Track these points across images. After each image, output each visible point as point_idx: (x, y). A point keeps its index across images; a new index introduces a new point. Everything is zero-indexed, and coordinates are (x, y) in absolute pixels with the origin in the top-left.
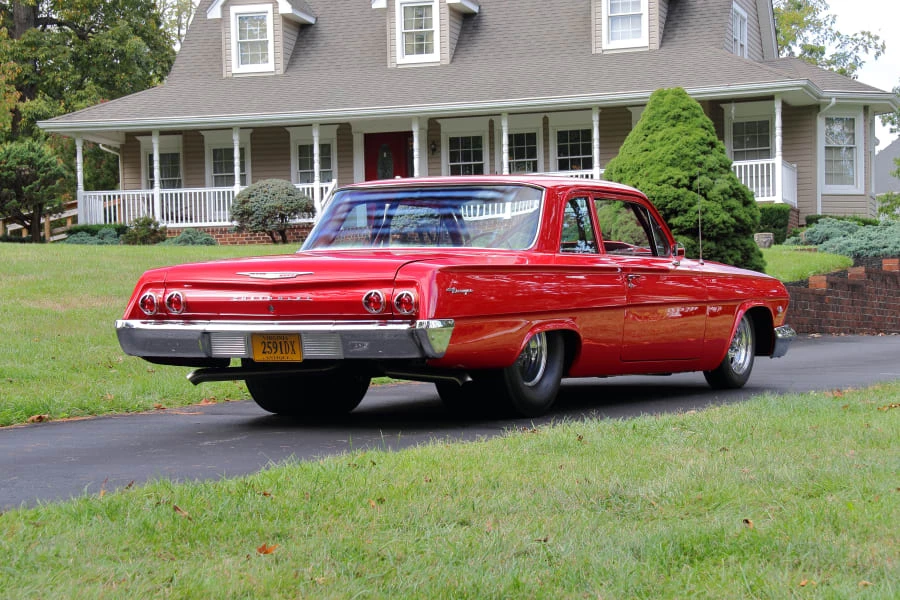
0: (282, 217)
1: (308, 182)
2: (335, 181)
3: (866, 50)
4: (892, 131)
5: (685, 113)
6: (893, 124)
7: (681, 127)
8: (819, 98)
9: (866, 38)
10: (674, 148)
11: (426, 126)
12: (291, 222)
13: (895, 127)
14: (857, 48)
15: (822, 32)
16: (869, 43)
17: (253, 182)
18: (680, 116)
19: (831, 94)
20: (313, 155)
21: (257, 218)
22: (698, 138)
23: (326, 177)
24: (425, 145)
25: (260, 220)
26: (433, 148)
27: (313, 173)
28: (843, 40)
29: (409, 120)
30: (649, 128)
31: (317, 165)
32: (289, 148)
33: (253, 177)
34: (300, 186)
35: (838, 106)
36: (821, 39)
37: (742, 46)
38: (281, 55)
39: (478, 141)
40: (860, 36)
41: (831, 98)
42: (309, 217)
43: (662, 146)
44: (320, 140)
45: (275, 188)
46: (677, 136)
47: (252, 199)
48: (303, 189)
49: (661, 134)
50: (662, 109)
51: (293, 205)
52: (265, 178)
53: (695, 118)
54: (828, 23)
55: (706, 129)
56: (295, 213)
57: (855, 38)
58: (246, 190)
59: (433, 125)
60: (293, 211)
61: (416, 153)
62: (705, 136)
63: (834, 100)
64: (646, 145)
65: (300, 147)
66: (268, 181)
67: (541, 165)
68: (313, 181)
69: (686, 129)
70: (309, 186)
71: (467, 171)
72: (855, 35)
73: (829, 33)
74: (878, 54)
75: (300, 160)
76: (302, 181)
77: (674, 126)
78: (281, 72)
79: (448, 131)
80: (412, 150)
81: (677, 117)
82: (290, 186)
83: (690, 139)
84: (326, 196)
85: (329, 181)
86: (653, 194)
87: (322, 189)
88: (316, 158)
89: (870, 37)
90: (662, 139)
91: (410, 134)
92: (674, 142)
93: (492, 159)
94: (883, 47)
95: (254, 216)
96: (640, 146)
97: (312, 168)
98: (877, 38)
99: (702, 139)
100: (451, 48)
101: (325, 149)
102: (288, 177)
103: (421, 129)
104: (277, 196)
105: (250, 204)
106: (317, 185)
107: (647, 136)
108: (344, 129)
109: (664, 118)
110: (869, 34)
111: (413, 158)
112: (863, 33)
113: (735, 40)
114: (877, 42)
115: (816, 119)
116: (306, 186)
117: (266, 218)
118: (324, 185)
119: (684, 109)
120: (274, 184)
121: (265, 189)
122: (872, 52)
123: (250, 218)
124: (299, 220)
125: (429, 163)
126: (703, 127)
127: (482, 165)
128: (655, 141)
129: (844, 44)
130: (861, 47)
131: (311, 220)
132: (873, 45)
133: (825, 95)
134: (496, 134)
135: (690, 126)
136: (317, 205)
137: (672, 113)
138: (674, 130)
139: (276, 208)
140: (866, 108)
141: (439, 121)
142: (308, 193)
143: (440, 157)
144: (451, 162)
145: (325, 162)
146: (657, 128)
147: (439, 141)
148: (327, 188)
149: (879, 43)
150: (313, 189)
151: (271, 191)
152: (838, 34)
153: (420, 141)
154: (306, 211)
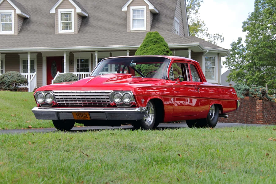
0: (16, 84)
1: (26, 73)
2: (35, 73)
3: (218, 40)
4: (226, 67)
5: (158, 40)
6: (226, 64)
7: (157, 45)
8: (203, 50)
9: (218, 36)
10: (155, 52)
11: (69, 55)
12: (19, 87)
13: (227, 65)
14: (215, 39)
15: (204, 33)
16: (219, 38)
17: (5, 72)
18: (156, 41)
19: (207, 49)
20: (28, 63)
21: (6, 85)
22: (163, 49)
23: (32, 71)
24: (68, 61)
25: (8, 85)
26: (71, 62)
27: (28, 70)
28: (210, 36)
29: (62, 52)
30: (146, 45)
31: (29, 67)
32: (19, 61)
33: (5, 71)
34: (23, 74)
35: (209, 53)
36: (203, 36)
37: (178, 32)
38: (17, 28)
39: (87, 60)
40: (216, 35)
41: (207, 50)
42: (26, 85)
43: (150, 51)
44: (30, 58)
45: (14, 74)
46: (156, 48)
47: (5, 78)
48: (24, 75)
49: (150, 47)
50: (150, 39)
51: (20, 80)
52: (10, 71)
53: (162, 42)
54: (206, 30)
55: (166, 46)
56: (21, 84)
57: (214, 36)
58: (3, 75)
59: (71, 54)
60: (20, 82)
61: (65, 64)
62: (165, 49)
63: (208, 51)
64: (144, 51)
65: (23, 61)
66: (11, 72)
67: (109, 69)
68: (28, 72)
69: (159, 46)
70: (26, 74)
71: (83, 71)
72: (214, 35)
73: (206, 33)
74: (221, 41)
75: (23, 66)
76: (24, 73)
77: (154, 45)
78: (17, 34)
79: (76, 56)
80: (64, 63)
81: (156, 42)
82: (19, 74)
83: (160, 49)
84: (32, 78)
85: (34, 73)
86: (147, 68)
87: (31, 75)
88: (29, 64)
89: (219, 35)
90: (150, 49)
91: (63, 58)
92: (154, 50)
93: (92, 67)
94: (223, 39)
95: (5, 84)
96: (143, 51)
97: (27, 68)
98: (221, 36)
99: (164, 50)
100: (78, 28)
101: (32, 62)
102: (19, 71)
103: (67, 56)
104: (14, 77)
105: (4, 80)
106: (29, 74)
107: (145, 48)
108: (39, 55)
109: (151, 42)
110: (219, 34)
111: (64, 65)
112: (217, 34)
113: (175, 30)
114: (221, 37)
115: (202, 57)
116: (25, 74)
117: (10, 85)
118: (32, 74)
119: (158, 39)
120: (14, 73)
121: (9, 75)
122: (220, 40)
123: (4, 85)
124: (22, 86)
125: (70, 68)
126: (164, 45)
127: (88, 69)
128: (148, 50)
129: (211, 37)
130: (216, 39)
131: (26, 86)
132: (220, 38)
133: (205, 49)
134: (93, 58)
135: (160, 45)
136: (29, 81)
137: (154, 40)
138: (154, 46)
139: (14, 81)
140: (218, 54)
141: (74, 53)
142: (26, 77)
143: (73, 66)
144: (77, 67)
145: (32, 66)
146: (149, 45)
147: (74, 60)
148: (33, 75)
149: (222, 38)
150: (27, 75)
151: (12, 75)
152: (209, 34)
153: (66, 60)
154: (24, 83)
